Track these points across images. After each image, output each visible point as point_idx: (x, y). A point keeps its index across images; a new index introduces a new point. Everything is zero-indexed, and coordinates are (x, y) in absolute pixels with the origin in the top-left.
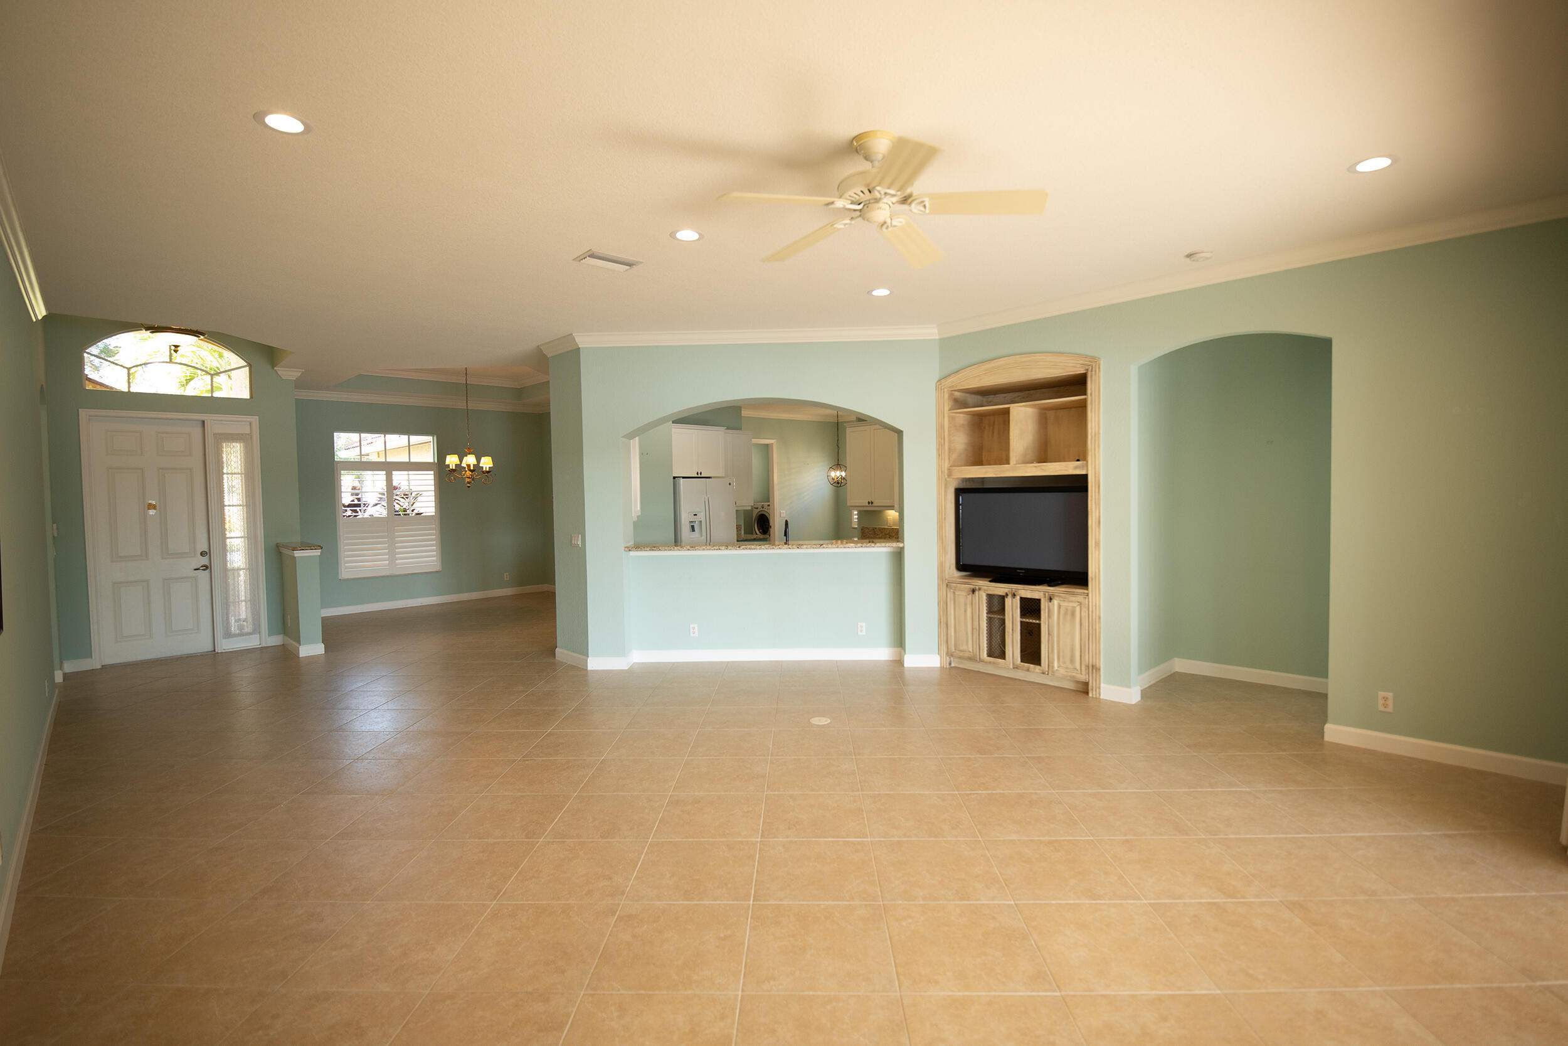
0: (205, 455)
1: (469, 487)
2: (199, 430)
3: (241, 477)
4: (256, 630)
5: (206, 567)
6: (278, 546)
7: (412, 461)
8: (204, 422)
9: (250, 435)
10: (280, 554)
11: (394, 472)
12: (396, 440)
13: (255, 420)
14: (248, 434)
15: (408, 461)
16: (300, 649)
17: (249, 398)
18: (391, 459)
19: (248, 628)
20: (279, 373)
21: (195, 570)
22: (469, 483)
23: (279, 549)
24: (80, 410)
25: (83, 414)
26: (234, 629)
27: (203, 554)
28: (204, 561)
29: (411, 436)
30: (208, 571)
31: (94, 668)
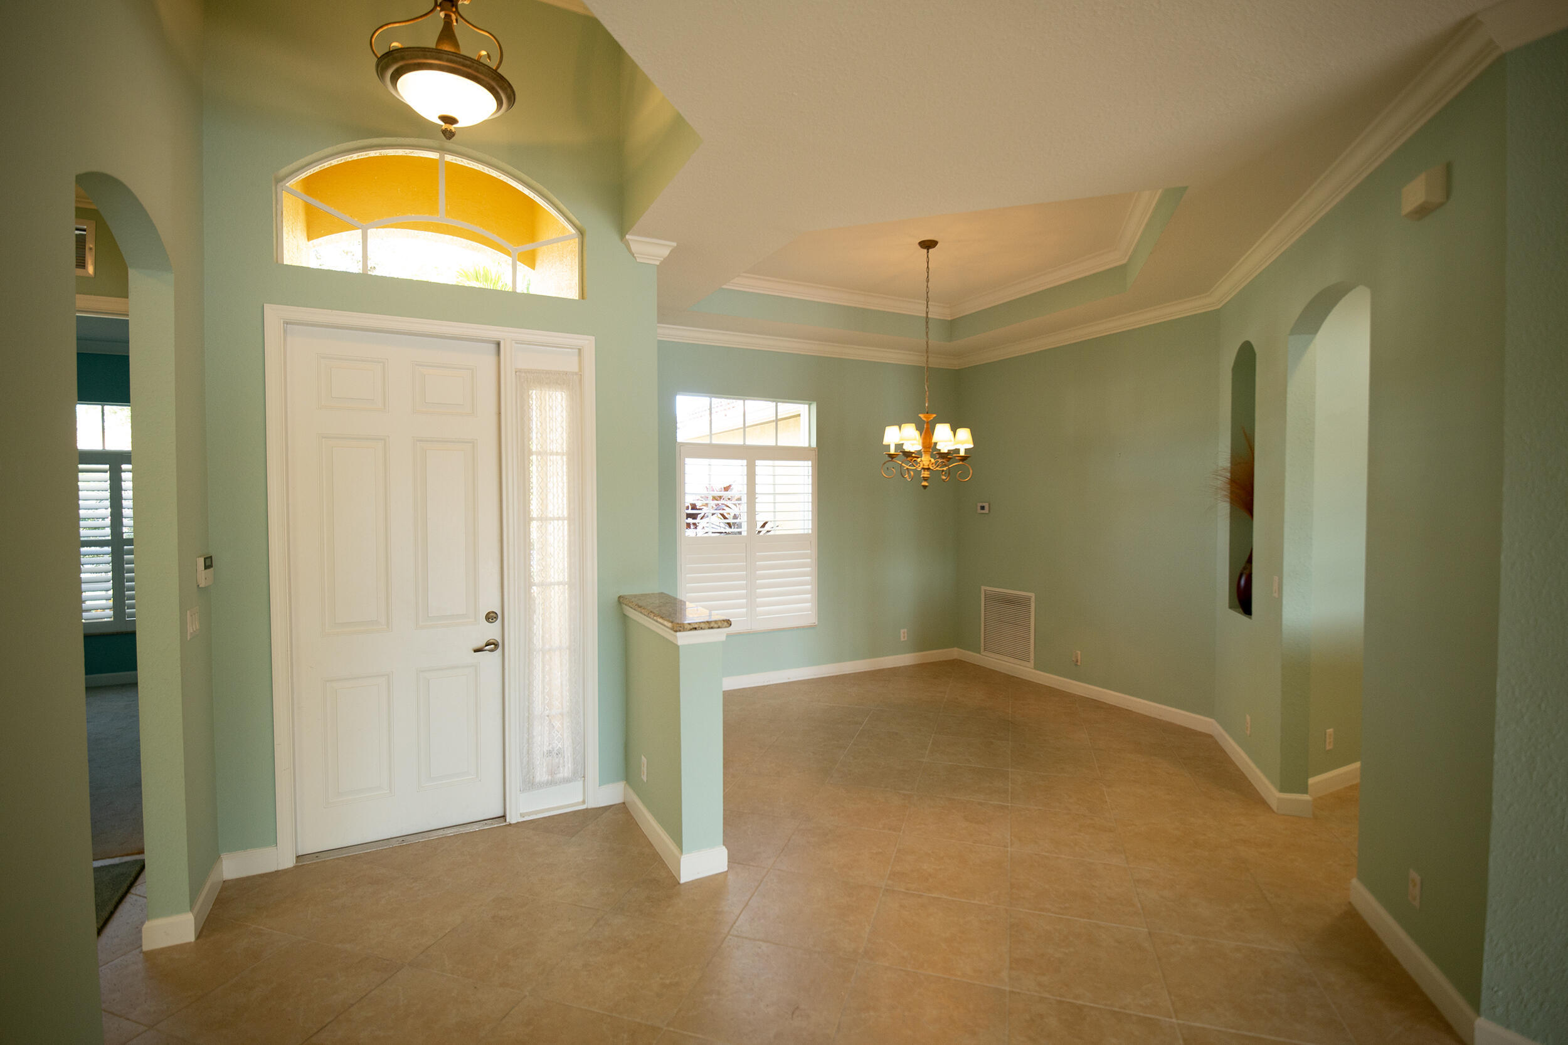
0: (499, 414)
1: (925, 487)
2: (491, 359)
3: (562, 459)
4: (580, 773)
5: (493, 645)
6: (621, 600)
7: (779, 444)
8: (498, 344)
9: (580, 374)
10: (624, 618)
11: (758, 462)
12: (760, 409)
13: (587, 342)
14: (576, 374)
15: (774, 444)
16: (682, 860)
17: (577, 298)
18: (754, 440)
19: (566, 771)
20: (634, 247)
21: (476, 651)
22: (925, 479)
23: (622, 609)
24: (265, 305)
25: (274, 315)
26: (541, 775)
27: (491, 617)
28: (492, 631)
29: (779, 404)
30: (499, 651)
31: (280, 868)
